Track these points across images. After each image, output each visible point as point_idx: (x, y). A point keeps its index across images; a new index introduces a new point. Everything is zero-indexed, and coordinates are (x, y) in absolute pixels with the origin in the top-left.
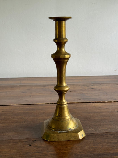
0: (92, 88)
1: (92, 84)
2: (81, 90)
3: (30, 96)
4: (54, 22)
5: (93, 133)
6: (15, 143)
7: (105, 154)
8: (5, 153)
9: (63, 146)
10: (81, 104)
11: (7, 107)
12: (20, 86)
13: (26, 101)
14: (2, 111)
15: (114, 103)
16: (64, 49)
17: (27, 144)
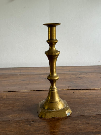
0: (79, 76)
1: (80, 74)
2: (71, 78)
3: (29, 84)
4: (47, 27)
5: (80, 115)
6: (18, 123)
7: (89, 133)
8: (11, 131)
9: (56, 126)
10: (70, 90)
11: (11, 93)
12: (20, 75)
13: (26, 88)
14: (7, 96)
15: (97, 90)
16: (55, 48)
17: (28, 124)
